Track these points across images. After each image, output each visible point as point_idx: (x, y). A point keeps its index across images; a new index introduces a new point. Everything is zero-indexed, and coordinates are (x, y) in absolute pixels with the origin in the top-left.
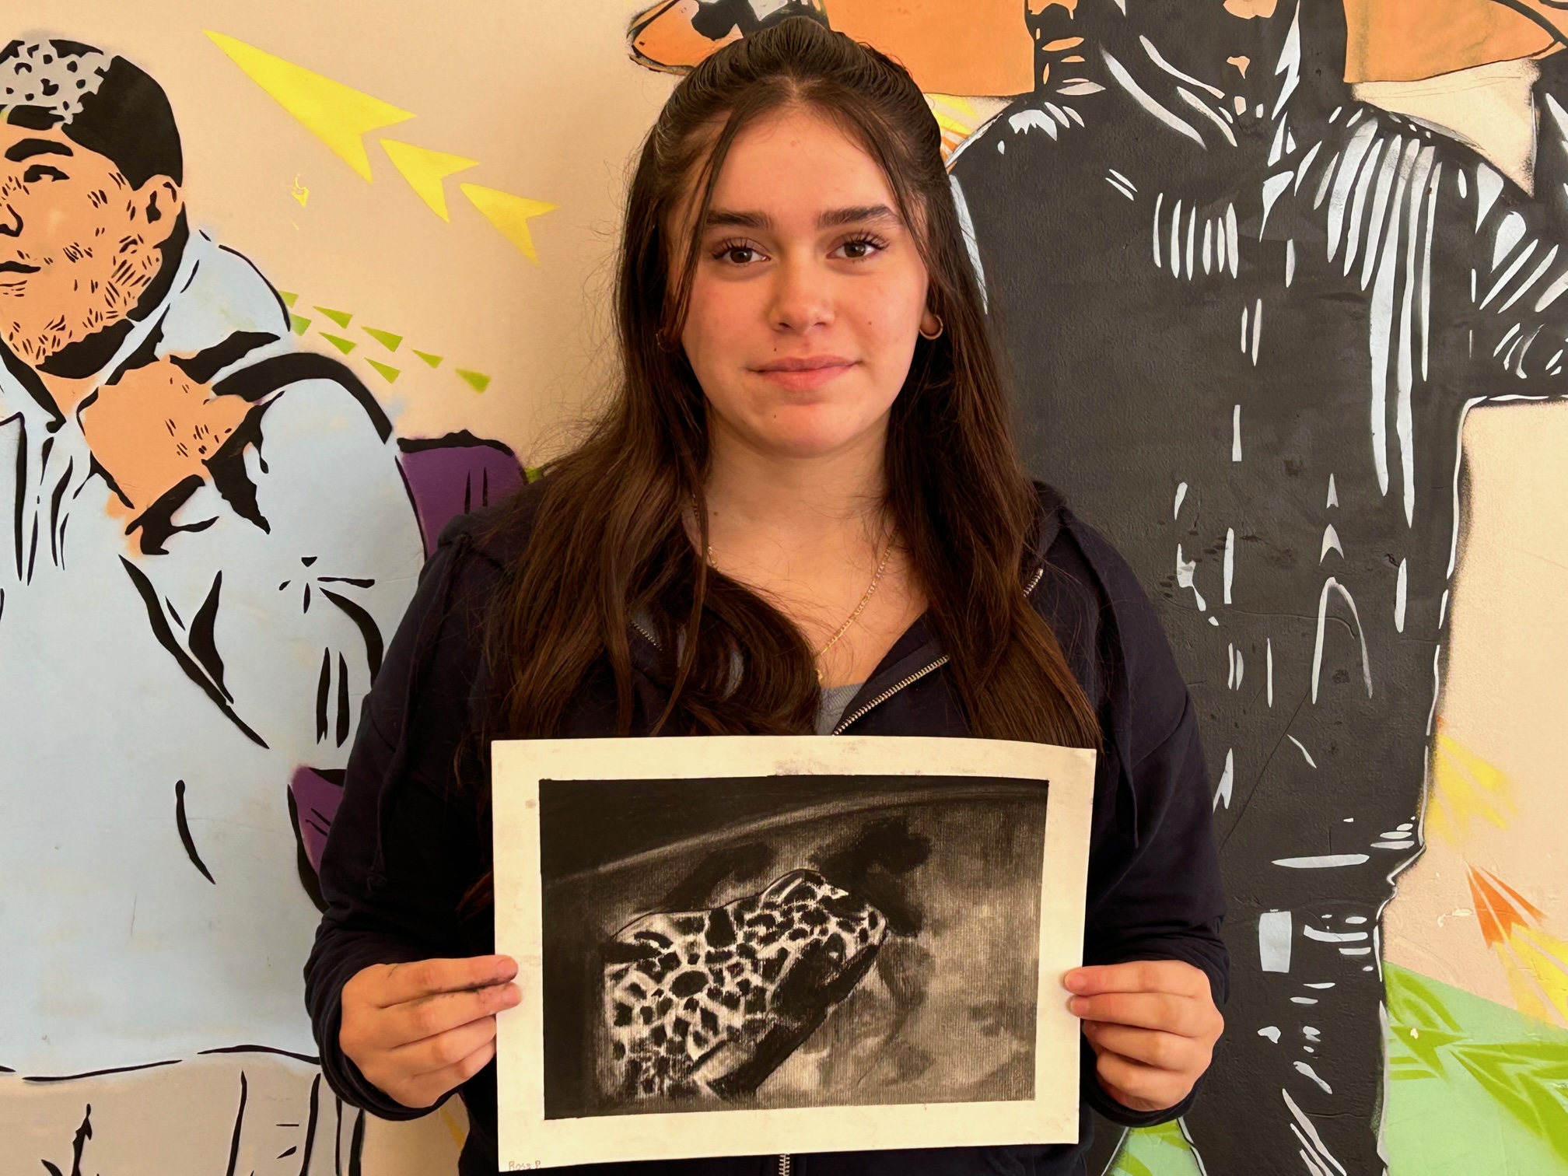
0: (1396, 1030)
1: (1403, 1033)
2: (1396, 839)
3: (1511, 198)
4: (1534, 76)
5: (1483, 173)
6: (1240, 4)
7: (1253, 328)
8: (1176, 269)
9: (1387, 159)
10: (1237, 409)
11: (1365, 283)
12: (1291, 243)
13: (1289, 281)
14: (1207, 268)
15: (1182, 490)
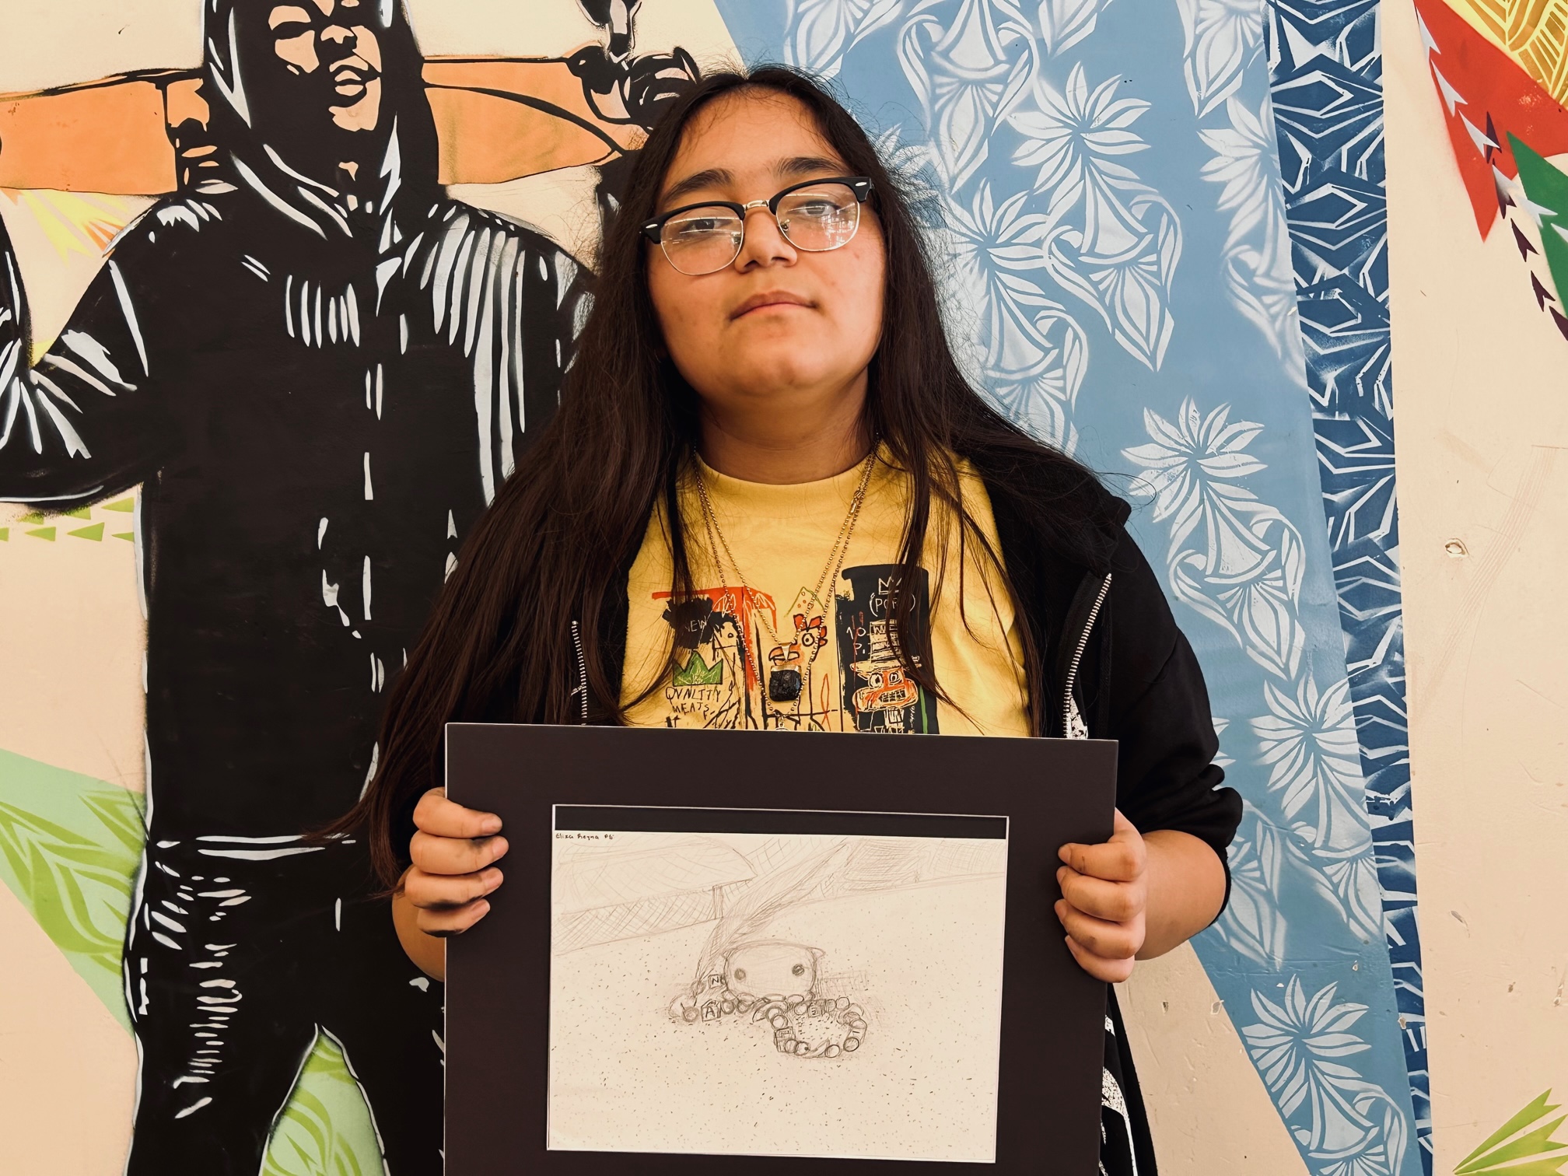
4: (596, 179)
6: (346, 119)
7: (375, 388)
8: (307, 340)
9: (479, 248)
10: (367, 456)
11: (467, 351)
12: (403, 318)
13: (403, 350)
14: (334, 338)
15: (324, 523)
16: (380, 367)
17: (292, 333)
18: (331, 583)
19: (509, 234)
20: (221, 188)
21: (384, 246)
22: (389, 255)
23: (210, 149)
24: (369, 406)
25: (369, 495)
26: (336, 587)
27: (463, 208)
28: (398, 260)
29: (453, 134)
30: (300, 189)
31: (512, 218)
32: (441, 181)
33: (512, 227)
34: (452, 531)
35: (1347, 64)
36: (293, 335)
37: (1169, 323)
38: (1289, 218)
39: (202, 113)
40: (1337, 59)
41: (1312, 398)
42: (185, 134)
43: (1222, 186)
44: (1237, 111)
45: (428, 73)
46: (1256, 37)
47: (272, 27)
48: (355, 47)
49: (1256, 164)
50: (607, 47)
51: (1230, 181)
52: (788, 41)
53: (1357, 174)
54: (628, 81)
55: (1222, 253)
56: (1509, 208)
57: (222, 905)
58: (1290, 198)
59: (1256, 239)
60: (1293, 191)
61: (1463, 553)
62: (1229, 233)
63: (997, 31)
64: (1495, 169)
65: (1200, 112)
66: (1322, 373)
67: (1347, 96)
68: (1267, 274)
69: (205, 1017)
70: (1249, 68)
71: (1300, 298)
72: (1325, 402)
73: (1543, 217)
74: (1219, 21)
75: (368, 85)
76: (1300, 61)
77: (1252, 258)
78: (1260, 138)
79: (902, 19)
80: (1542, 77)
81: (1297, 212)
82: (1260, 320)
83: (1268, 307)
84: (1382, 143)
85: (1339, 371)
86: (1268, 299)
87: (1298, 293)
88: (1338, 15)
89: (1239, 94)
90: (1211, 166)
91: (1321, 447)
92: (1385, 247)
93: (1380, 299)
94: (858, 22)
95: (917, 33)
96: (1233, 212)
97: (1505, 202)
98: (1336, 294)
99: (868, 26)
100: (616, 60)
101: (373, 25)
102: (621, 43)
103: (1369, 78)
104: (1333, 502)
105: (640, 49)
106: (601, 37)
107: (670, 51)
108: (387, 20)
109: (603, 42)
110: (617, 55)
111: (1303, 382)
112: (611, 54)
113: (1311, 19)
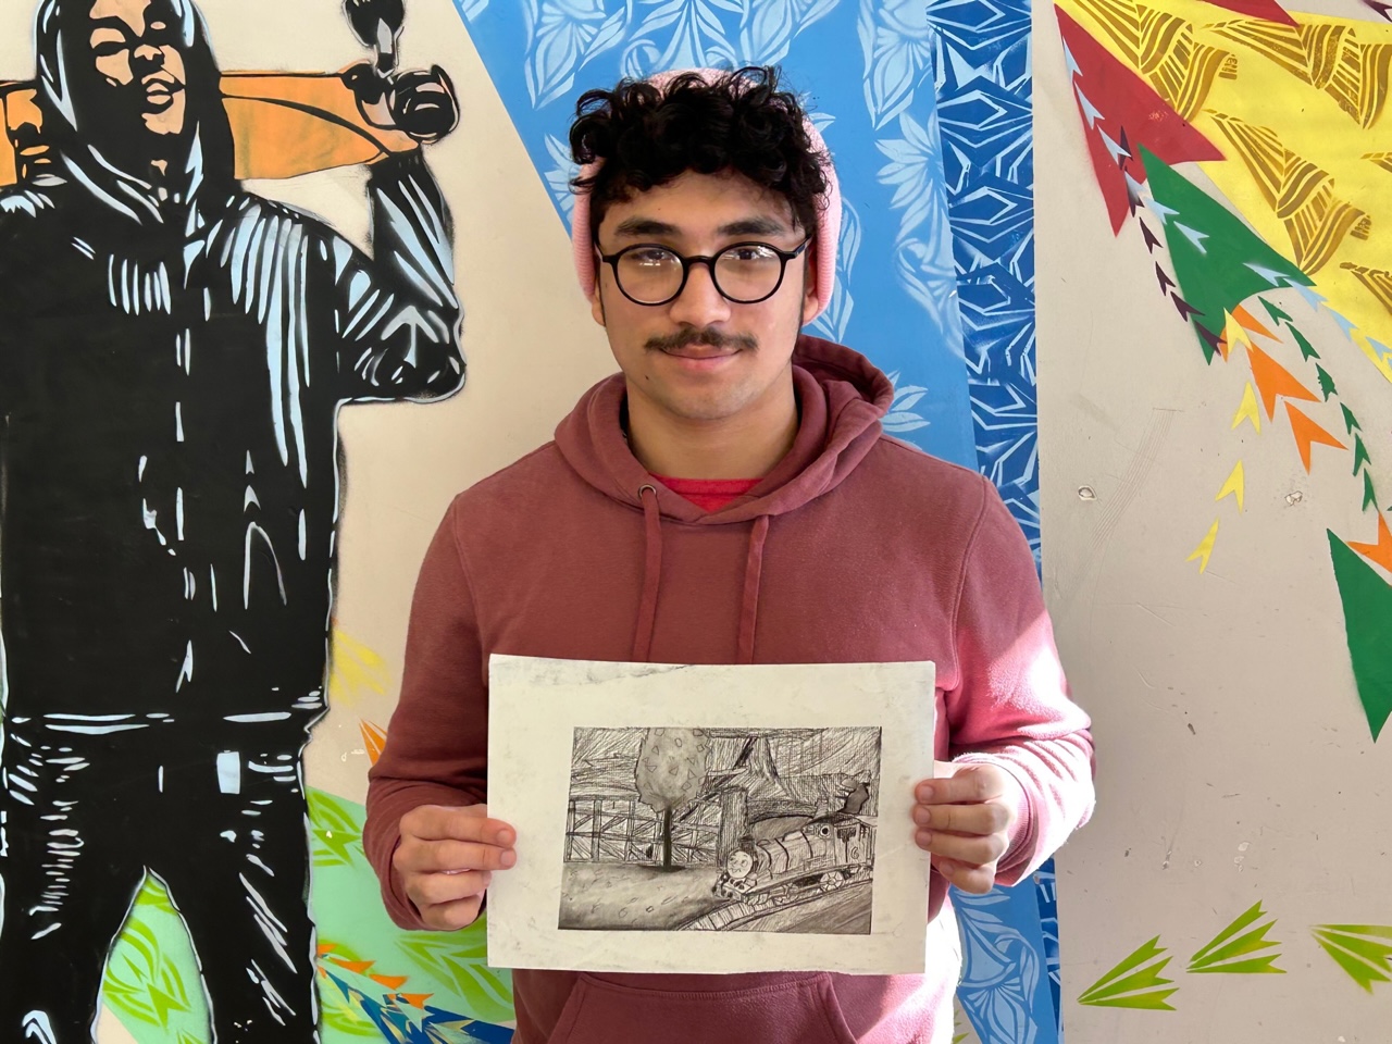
0: (315, 832)
1: (322, 835)
2: (309, 702)
3: (358, 261)
4: (367, 176)
5: (337, 243)
6: (157, 124)
7: (184, 350)
8: (127, 308)
9: (269, 233)
10: (178, 405)
11: (260, 318)
12: (206, 291)
13: (207, 317)
14: (149, 307)
15: (143, 461)
16: (188, 331)
17: (114, 303)
18: (150, 509)
19: (295, 222)
20: (53, 181)
21: (190, 230)
22: (194, 238)
23: (43, 149)
24: (179, 363)
25: (180, 437)
26: (154, 513)
27: (256, 200)
28: (202, 243)
29: (246, 137)
30: (120, 183)
31: (297, 207)
32: (237, 177)
33: (297, 216)
34: (249, 468)
35: (1002, 84)
36: (115, 304)
37: (850, 303)
38: (950, 216)
39: (36, 118)
40: (993, 81)
41: (969, 368)
42: (23, 136)
43: (894, 188)
44: (909, 125)
45: (225, 86)
46: (925, 61)
47: (94, 46)
48: (163, 63)
49: (924, 169)
50: (375, 64)
51: (902, 183)
52: (529, 60)
53: (1009, 179)
54: (394, 92)
55: (894, 245)
56: (1138, 208)
57: (66, 769)
58: (951, 198)
59: (922, 233)
60: (954, 192)
61: (1093, 496)
62: (900, 228)
63: (705, 54)
64: (1127, 174)
65: (877, 125)
66: (977, 346)
67: (1002, 112)
68: (932, 263)
69: (55, 859)
70: (920, 87)
71: (959, 283)
72: (979, 370)
73: (1166, 216)
74: (894, 47)
75: (175, 95)
76: (961, 83)
77: (919, 250)
78: (928, 147)
79: (624, 43)
80: (1169, 96)
81: (958, 211)
82: (926, 300)
83: (932, 290)
84: (1031, 151)
85: (992, 344)
86: (932, 284)
87: (957, 279)
88: (995, 42)
89: (910, 110)
90: (884, 171)
91: (975, 408)
92: (1032, 241)
93: (1027, 284)
94: (587, 45)
95: (639, 56)
96: (904, 210)
97: (1134, 203)
98: (990, 279)
99: (596, 49)
100: (383, 75)
101: (178, 44)
102: (387, 61)
103: (1021, 96)
104: (984, 453)
105: (404, 66)
106: (371, 57)
107: (428, 68)
108: (189, 41)
109: (372, 60)
110: (384, 71)
111: (961, 353)
112: (379, 71)
113: (972, 46)
